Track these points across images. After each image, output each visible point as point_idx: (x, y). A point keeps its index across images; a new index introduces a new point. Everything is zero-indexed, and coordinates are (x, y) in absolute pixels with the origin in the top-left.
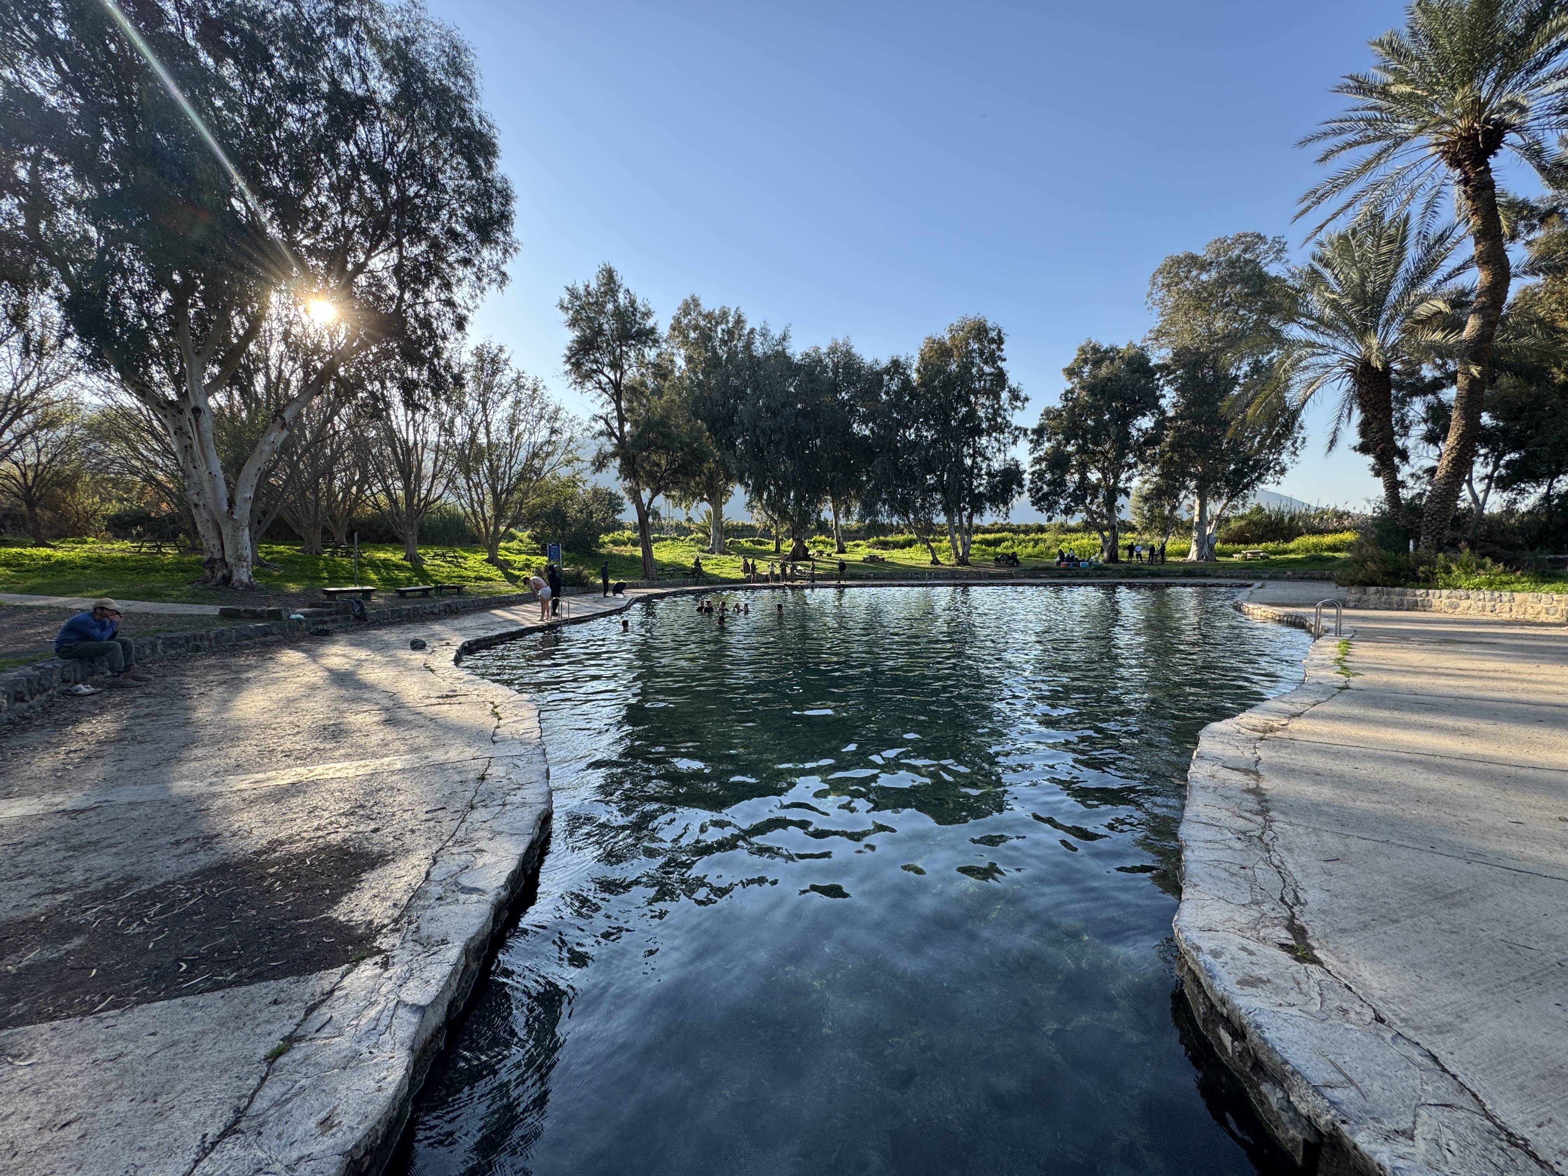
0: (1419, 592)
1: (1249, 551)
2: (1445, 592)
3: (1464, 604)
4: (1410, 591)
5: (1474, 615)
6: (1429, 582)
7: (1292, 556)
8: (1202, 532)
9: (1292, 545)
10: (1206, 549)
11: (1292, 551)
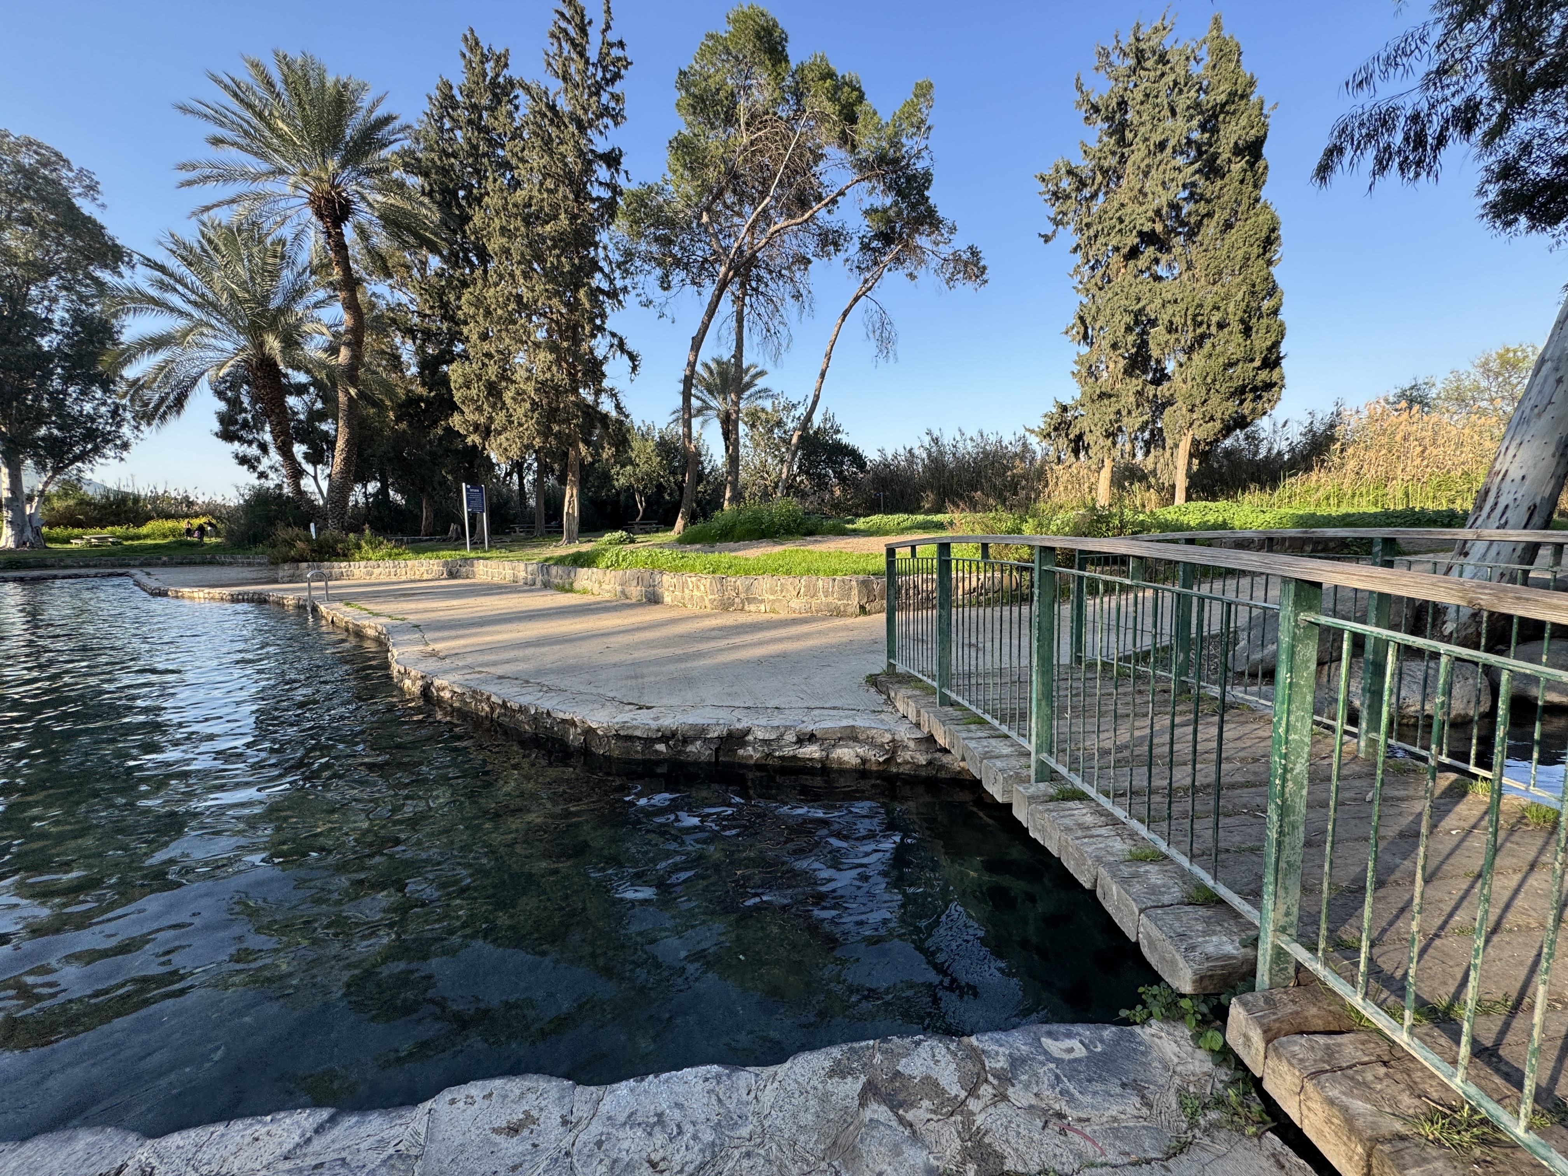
0: (343, 564)
1: (93, 535)
2: (363, 563)
3: (377, 571)
4: (336, 564)
5: (384, 578)
6: (345, 556)
7: (149, 542)
8: (19, 512)
9: (144, 530)
10: (29, 534)
11: (146, 537)
